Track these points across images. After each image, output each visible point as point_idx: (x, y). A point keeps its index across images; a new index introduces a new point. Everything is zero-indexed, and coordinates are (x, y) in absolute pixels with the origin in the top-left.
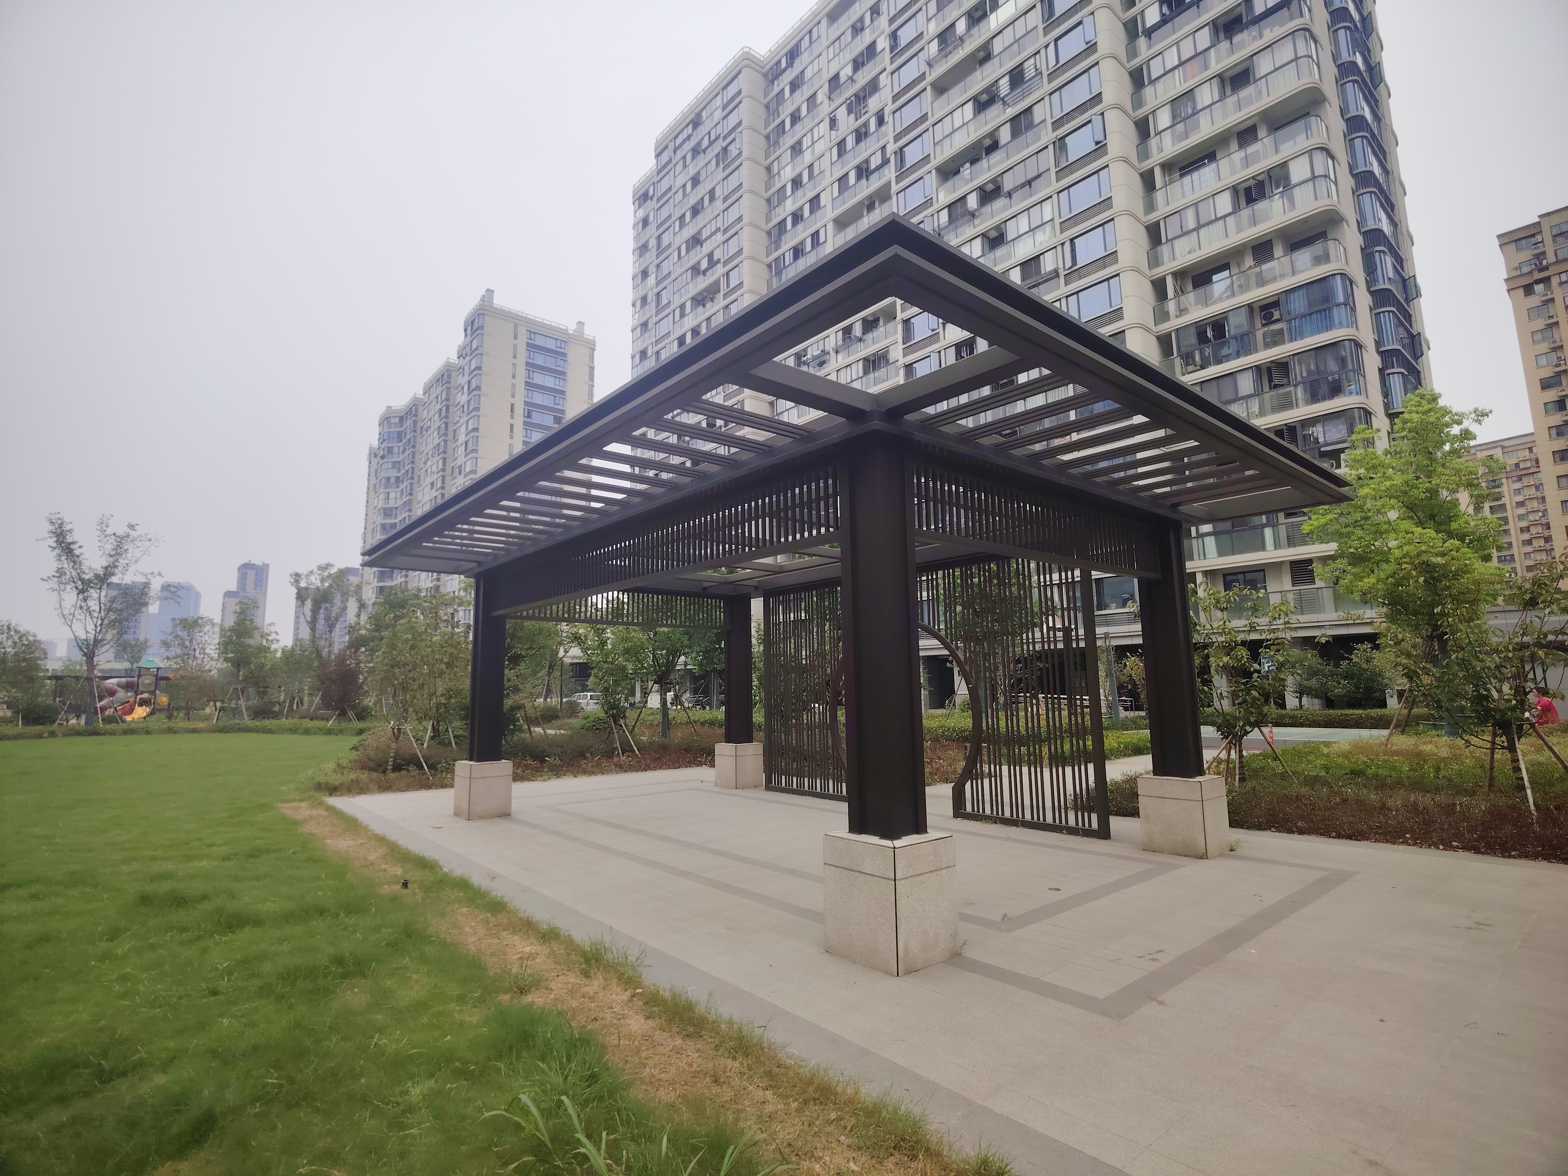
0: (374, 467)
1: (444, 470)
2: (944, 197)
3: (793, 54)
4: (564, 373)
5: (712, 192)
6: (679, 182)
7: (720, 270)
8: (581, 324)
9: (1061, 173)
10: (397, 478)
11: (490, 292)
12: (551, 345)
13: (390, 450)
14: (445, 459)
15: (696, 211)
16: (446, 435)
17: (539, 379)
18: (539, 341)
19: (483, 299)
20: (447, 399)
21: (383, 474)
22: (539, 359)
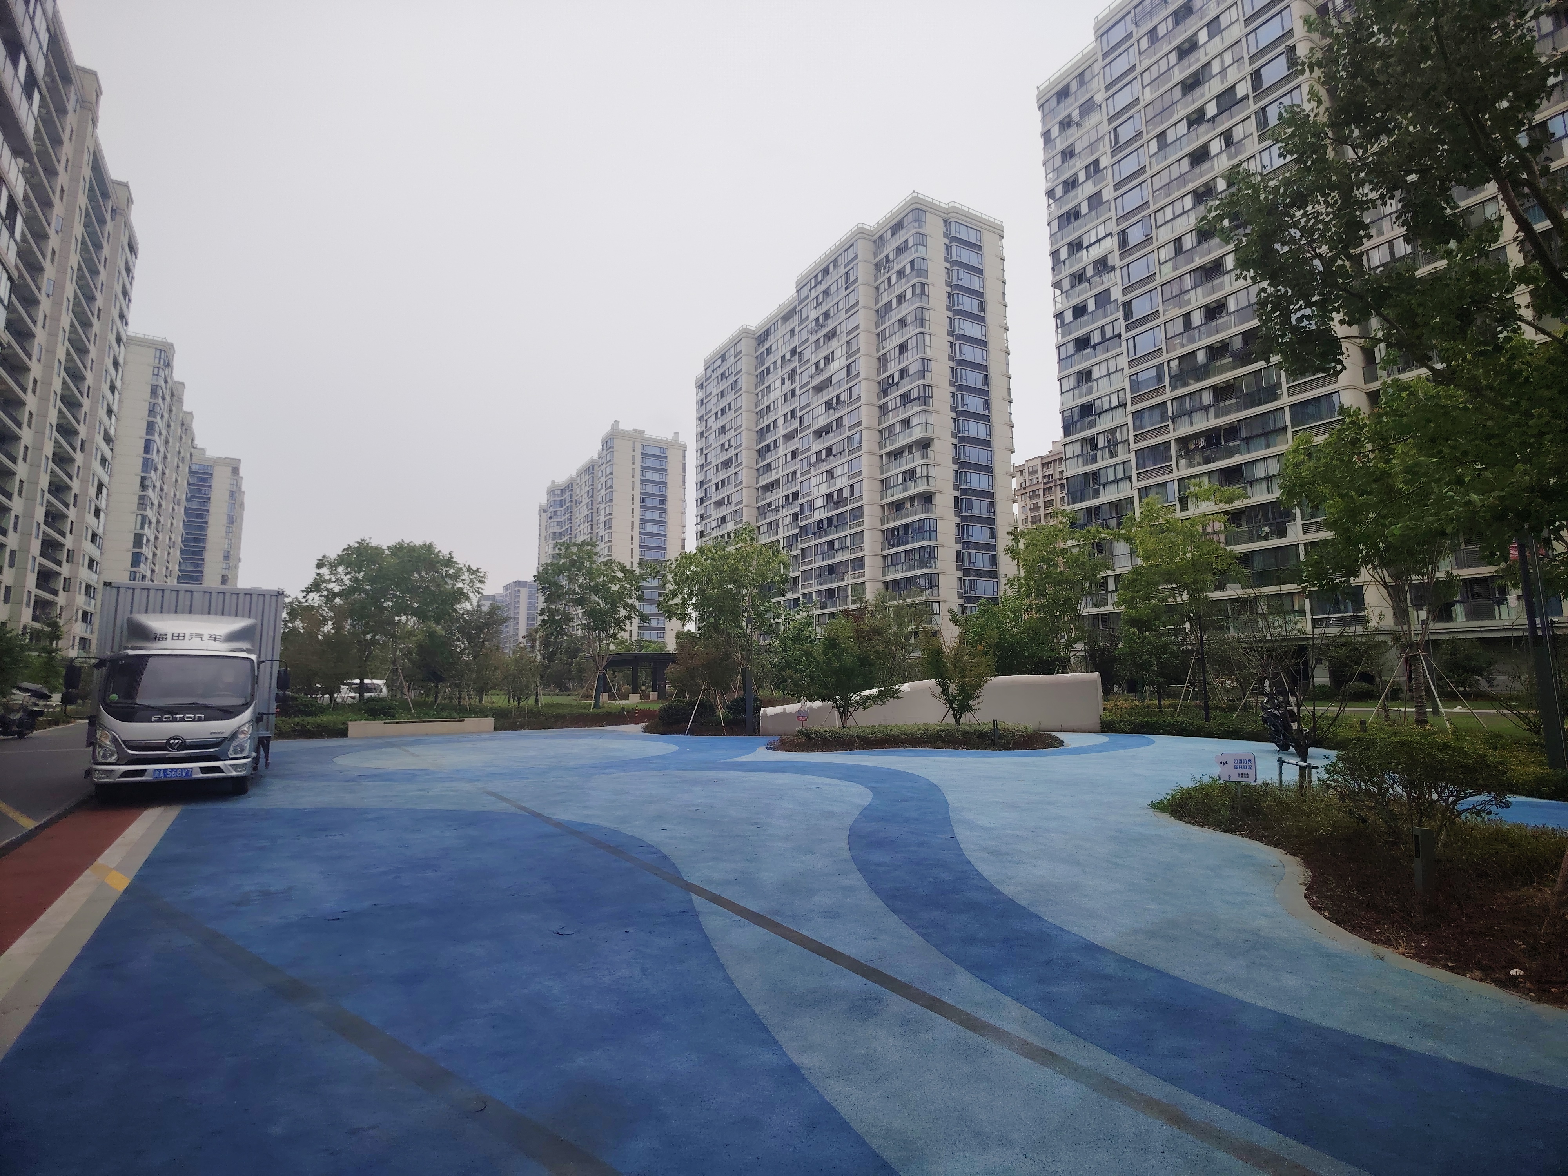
0: (544, 524)
1: (591, 533)
2: (816, 448)
3: (767, 333)
4: (666, 470)
5: (730, 404)
6: (715, 392)
7: (732, 452)
8: (676, 434)
9: (851, 452)
10: (561, 533)
11: (617, 422)
12: (657, 452)
13: (555, 513)
14: (592, 526)
15: (723, 411)
16: (592, 509)
17: (649, 476)
18: (649, 451)
19: (612, 429)
20: (592, 485)
21: (551, 530)
22: (649, 463)
